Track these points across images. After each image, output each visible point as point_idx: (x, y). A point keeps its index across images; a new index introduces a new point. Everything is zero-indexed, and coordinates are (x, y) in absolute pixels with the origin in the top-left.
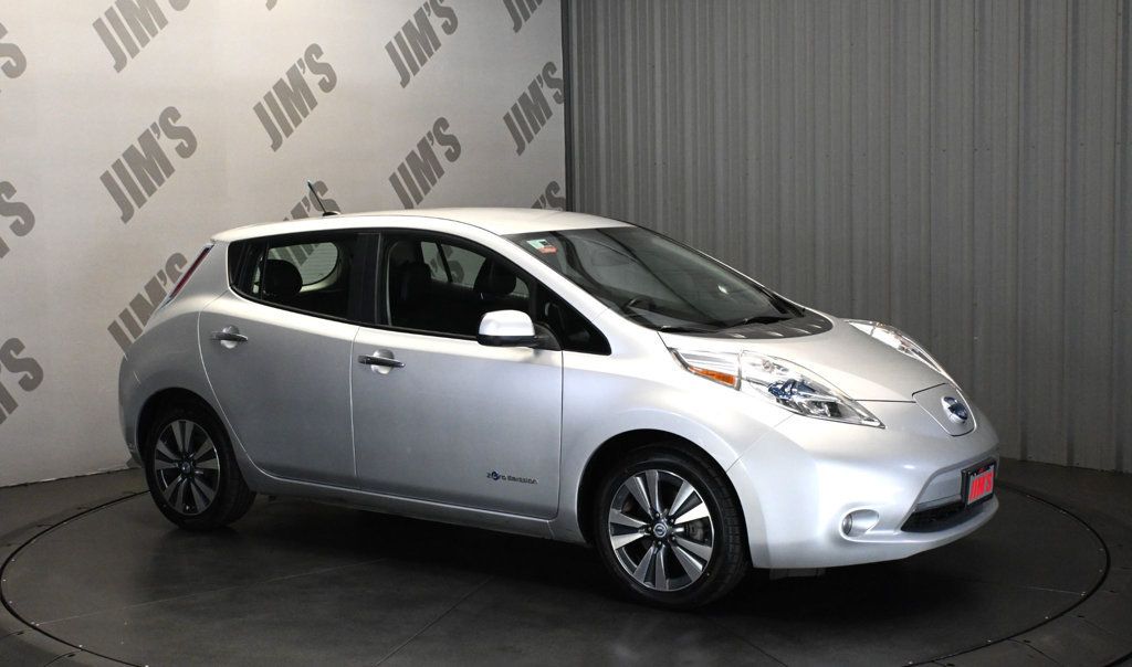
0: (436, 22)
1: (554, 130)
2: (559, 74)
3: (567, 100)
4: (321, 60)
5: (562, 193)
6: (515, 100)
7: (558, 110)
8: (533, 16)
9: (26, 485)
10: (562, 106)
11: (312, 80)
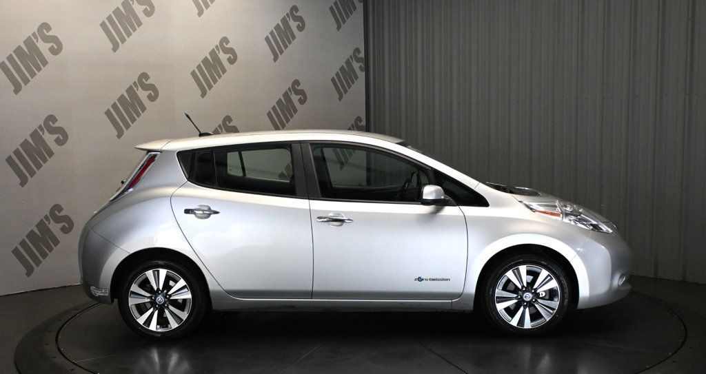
0: (293, 25)
1: (359, 86)
2: (362, 55)
3: (367, 70)
4: (229, 46)
5: (364, 123)
6: (336, 69)
7: (362, 75)
8: (348, 21)
9: (65, 287)
10: (364, 73)
11: (223, 57)
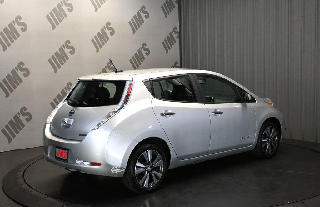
0: (143, 15)
1: (176, 46)
2: (178, 30)
3: (180, 38)
5: (179, 65)
6: (165, 37)
7: (178, 41)
8: (171, 13)
9: (27, 149)
10: (179, 39)
11: (108, 32)
